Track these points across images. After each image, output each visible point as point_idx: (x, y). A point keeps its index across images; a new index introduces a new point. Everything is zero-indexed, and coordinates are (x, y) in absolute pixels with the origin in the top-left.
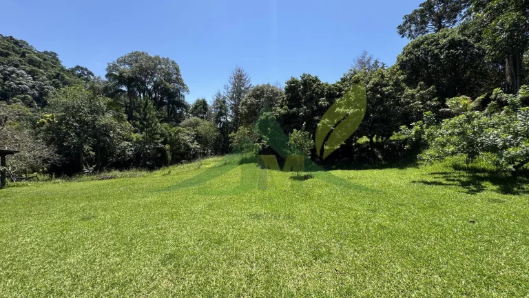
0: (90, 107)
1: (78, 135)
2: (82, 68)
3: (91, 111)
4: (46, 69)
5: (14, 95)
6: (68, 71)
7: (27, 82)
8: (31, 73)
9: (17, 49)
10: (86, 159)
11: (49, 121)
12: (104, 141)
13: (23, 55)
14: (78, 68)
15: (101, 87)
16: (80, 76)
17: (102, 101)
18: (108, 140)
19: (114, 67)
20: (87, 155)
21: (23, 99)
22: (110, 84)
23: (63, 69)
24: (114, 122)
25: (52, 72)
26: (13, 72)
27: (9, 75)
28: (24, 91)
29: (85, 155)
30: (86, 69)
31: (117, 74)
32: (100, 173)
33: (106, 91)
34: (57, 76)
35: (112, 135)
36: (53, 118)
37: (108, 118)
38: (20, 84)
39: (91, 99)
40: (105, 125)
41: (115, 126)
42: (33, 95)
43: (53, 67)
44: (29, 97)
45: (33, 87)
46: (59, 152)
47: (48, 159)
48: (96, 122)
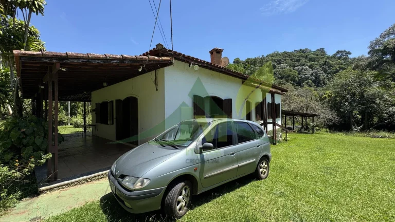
0: (359, 82)
1: (350, 104)
2: (341, 52)
3: (360, 85)
4: (318, 61)
5: (303, 82)
6: (332, 57)
7: (309, 72)
8: (311, 66)
9: (304, 55)
10: (354, 121)
11: (328, 96)
12: (371, 107)
13: (306, 57)
14: (338, 52)
15: (364, 63)
16: (339, 58)
17: (369, 75)
18: (375, 106)
19: (377, 42)
20: (355, 118)
21: (307, 83)
22: (374, 59)
23: (328, 58)
24: (382, 91)
25: (322, 61)
26: (302, 69)
27: (301, 71)
28: (307, 78)
29: (353, 118)
30: (345, 51)
31: (381, 48)
32: (369, 132)
33: (370, 66)
34: (325, 64)
35: (378, 102)
36: (331, 93)
37: (375, 89)
38: (306, 74)
39: (359, 77)
40: (374, 95)
41: (383, 95)
42: (311, 80)
43: (322, 58)
44: (310, 81)
45: (312, 74)
46: (338, 115)
47: (331, 120)
48: (365, 93)
